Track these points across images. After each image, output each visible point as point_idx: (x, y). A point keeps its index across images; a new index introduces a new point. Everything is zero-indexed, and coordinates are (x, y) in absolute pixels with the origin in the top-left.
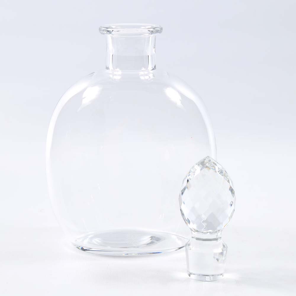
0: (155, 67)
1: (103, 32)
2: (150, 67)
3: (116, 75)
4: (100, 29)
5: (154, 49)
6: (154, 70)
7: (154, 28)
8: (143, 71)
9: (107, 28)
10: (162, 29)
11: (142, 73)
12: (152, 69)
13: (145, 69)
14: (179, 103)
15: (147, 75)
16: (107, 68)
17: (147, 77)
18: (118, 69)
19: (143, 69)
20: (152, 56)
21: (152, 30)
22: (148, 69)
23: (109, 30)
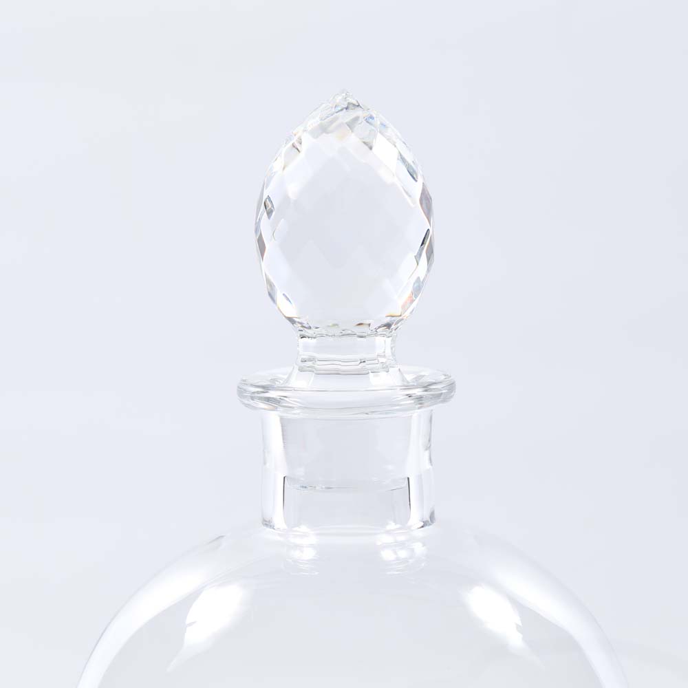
0: (432, 516)
1: (251, 402)
2: (415, 518)
3: (297, 547)
4: (241, 392)
5: (427, 453)
6: (426, 528)
7: (426, 387)
8: (388, 532)
9: (266, 388)
10: (451, 387)
11: (385, 539)
12: (422, 524)
13: (398, 526)
14: (516, 640)
15: (402, 545)
16: (267, 523)
17: (403, 554)
18: (304, 529)
19: (392, 526)
20: (420, 477)
21: (418, 392)
22: (410, 523)
23: (272, 394)
